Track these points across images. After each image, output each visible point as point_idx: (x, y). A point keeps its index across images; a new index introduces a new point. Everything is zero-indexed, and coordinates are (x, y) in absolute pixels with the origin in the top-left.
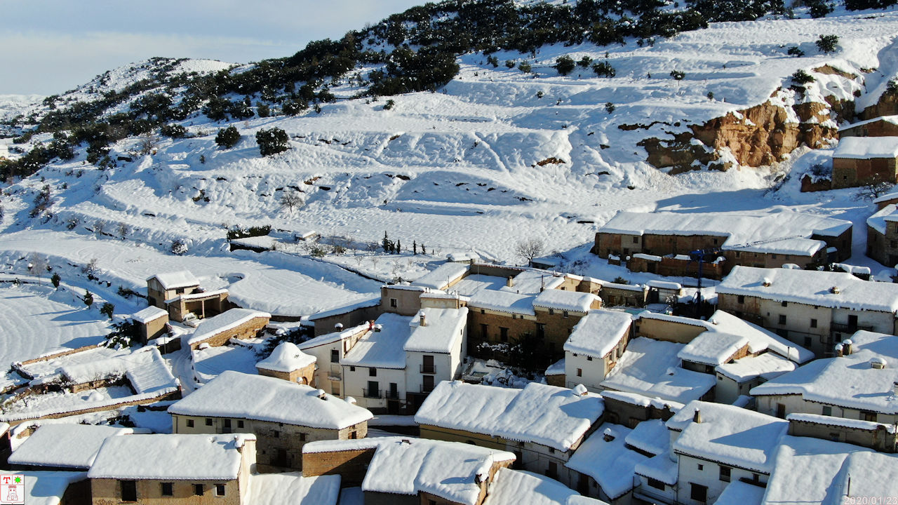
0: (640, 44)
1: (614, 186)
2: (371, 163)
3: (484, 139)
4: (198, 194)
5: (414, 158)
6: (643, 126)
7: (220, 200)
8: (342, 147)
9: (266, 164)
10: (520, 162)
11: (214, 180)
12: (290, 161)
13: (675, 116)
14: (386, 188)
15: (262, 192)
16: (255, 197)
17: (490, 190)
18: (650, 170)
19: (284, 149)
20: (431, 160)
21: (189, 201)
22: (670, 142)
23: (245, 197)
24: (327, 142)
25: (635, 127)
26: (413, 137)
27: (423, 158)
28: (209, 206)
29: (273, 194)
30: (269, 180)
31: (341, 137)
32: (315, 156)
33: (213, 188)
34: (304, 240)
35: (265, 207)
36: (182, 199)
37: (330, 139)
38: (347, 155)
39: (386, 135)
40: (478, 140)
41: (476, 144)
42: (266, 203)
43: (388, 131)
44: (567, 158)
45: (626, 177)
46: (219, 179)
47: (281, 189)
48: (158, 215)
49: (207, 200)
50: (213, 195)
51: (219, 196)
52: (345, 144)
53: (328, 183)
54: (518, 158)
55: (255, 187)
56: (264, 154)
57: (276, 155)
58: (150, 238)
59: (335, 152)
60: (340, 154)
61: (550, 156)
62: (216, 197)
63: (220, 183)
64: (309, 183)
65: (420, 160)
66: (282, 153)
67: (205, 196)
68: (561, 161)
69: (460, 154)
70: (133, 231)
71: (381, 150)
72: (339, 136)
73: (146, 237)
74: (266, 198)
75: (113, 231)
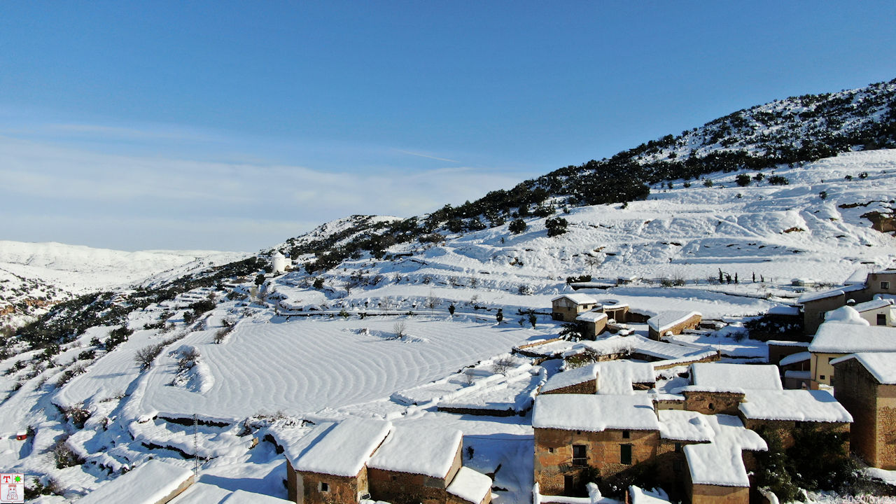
0: (791, 167)
1: (855, 244)
2: (635, 238)
3: (726, 219)
4: (514, 260)
5: (671, 234)
6: (861, 205)
7: (532, 264)
8: (608, 229)
9: (554, 242)
10: (769, 231)
11: (524, 251)
12: (572, 239)
13: (889, 197)
14: (665, 251)
15: (563, 258)
16: (559, 262)
17: (761, 247)
18: (878, 234)
19: (565, 232)
20: (687, 233)
21: (507, 265)
22: (890, 214)
23: (550, 261)
24: (595, 227)
25: (855, 205)
26: (664, 221)
27: (678, 233)
28: (525, 268)
29: (571, 259)
30: (566, 249)
31: (605, 223)
32: (589, 236)
33: (524, 256)
34: (631, 281)
35: (567, 267)
36: (502, 262)
37: (597, 225)
38: (614, 235)
39: (641, 221)
40: (720, 220)
41: (720, 223)
42: (568, 265)
43: (642, 218)
44: (805, 228)
45: (861, 240)
46: (526, 250)
47: (577, 255)
48: (493, 272)
49: (521, 264)
50: (526, 260)
51: (530, 261)
52: (610, 228)
53: (612, 250)
54: (764, 228)
55: (556, 254)
56: (550, 236)
57: (559, 236)
58: (497, 286)
59: (604, 233)
60: (609, 234)
61: (793, 227)
62: (528, 262)
63: (528, 252)
64: (597, 251)
65: (676, 234)
66: (563, 234)
67: (519, 261)
68: (801, 230)
69: (709, 229)
70: (481, 282)
71: (640, 231)
72: (602, 223)
73: (494, 285)
74: (566, 262)
75: (464, 282)
